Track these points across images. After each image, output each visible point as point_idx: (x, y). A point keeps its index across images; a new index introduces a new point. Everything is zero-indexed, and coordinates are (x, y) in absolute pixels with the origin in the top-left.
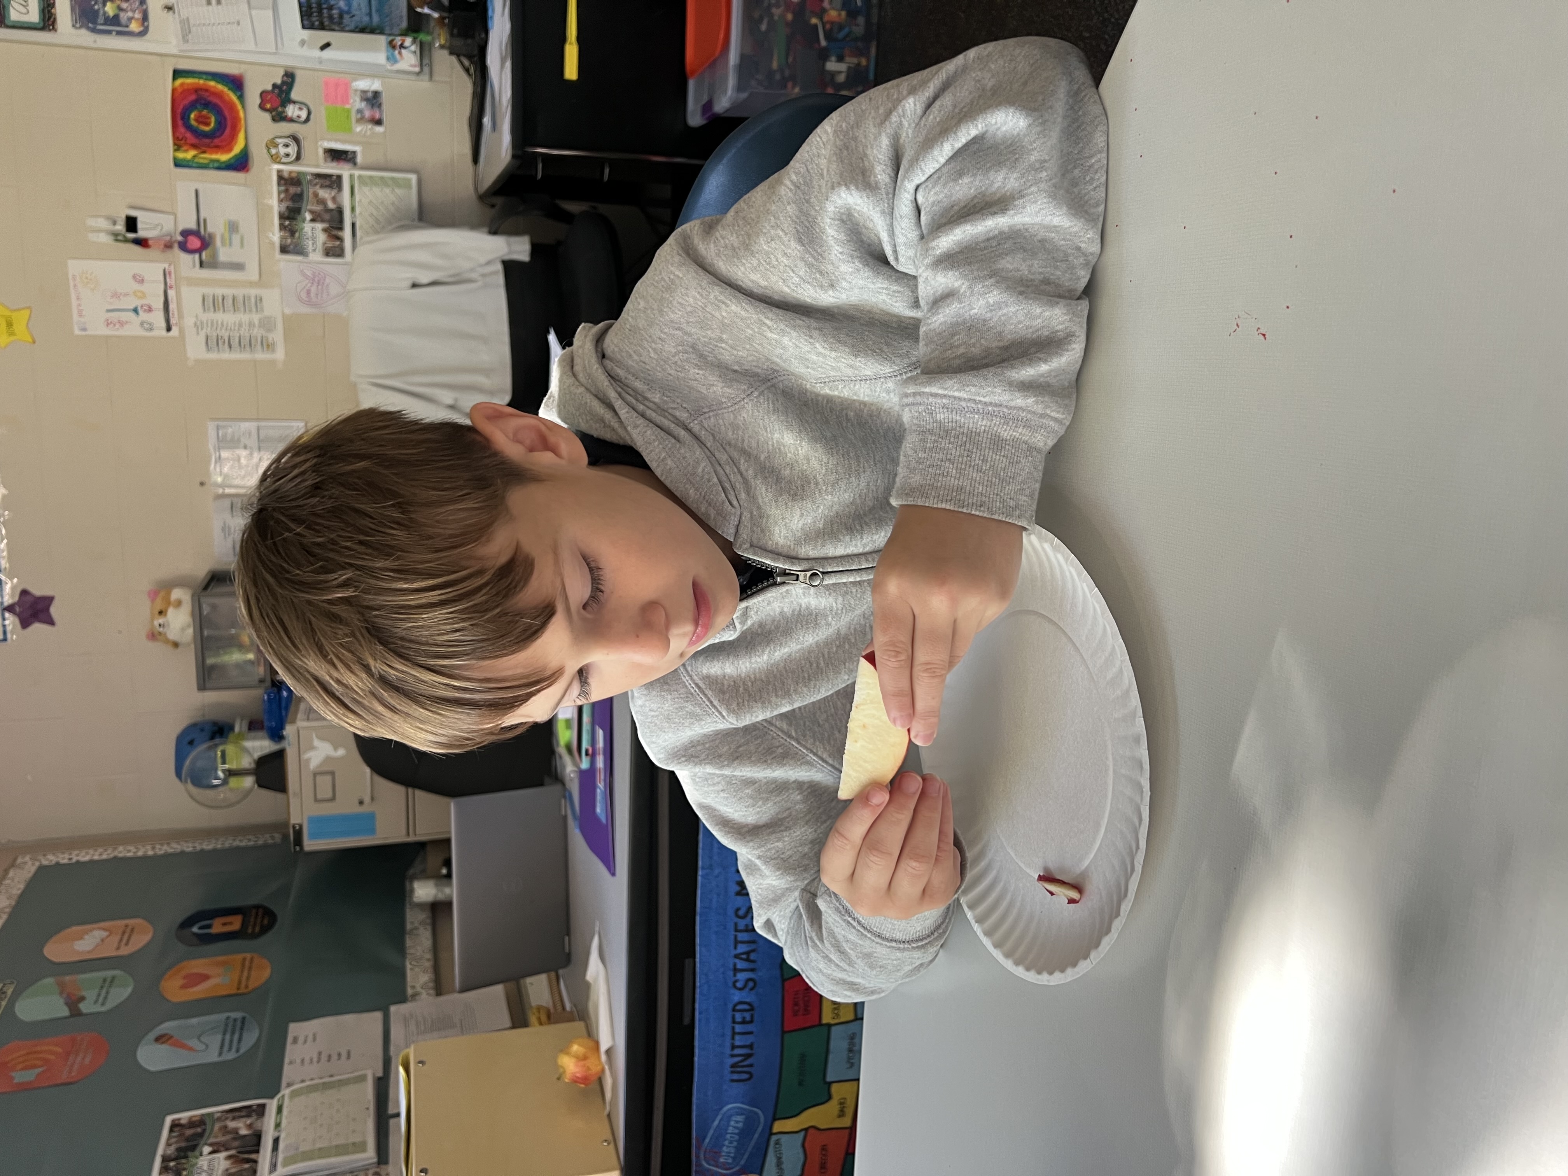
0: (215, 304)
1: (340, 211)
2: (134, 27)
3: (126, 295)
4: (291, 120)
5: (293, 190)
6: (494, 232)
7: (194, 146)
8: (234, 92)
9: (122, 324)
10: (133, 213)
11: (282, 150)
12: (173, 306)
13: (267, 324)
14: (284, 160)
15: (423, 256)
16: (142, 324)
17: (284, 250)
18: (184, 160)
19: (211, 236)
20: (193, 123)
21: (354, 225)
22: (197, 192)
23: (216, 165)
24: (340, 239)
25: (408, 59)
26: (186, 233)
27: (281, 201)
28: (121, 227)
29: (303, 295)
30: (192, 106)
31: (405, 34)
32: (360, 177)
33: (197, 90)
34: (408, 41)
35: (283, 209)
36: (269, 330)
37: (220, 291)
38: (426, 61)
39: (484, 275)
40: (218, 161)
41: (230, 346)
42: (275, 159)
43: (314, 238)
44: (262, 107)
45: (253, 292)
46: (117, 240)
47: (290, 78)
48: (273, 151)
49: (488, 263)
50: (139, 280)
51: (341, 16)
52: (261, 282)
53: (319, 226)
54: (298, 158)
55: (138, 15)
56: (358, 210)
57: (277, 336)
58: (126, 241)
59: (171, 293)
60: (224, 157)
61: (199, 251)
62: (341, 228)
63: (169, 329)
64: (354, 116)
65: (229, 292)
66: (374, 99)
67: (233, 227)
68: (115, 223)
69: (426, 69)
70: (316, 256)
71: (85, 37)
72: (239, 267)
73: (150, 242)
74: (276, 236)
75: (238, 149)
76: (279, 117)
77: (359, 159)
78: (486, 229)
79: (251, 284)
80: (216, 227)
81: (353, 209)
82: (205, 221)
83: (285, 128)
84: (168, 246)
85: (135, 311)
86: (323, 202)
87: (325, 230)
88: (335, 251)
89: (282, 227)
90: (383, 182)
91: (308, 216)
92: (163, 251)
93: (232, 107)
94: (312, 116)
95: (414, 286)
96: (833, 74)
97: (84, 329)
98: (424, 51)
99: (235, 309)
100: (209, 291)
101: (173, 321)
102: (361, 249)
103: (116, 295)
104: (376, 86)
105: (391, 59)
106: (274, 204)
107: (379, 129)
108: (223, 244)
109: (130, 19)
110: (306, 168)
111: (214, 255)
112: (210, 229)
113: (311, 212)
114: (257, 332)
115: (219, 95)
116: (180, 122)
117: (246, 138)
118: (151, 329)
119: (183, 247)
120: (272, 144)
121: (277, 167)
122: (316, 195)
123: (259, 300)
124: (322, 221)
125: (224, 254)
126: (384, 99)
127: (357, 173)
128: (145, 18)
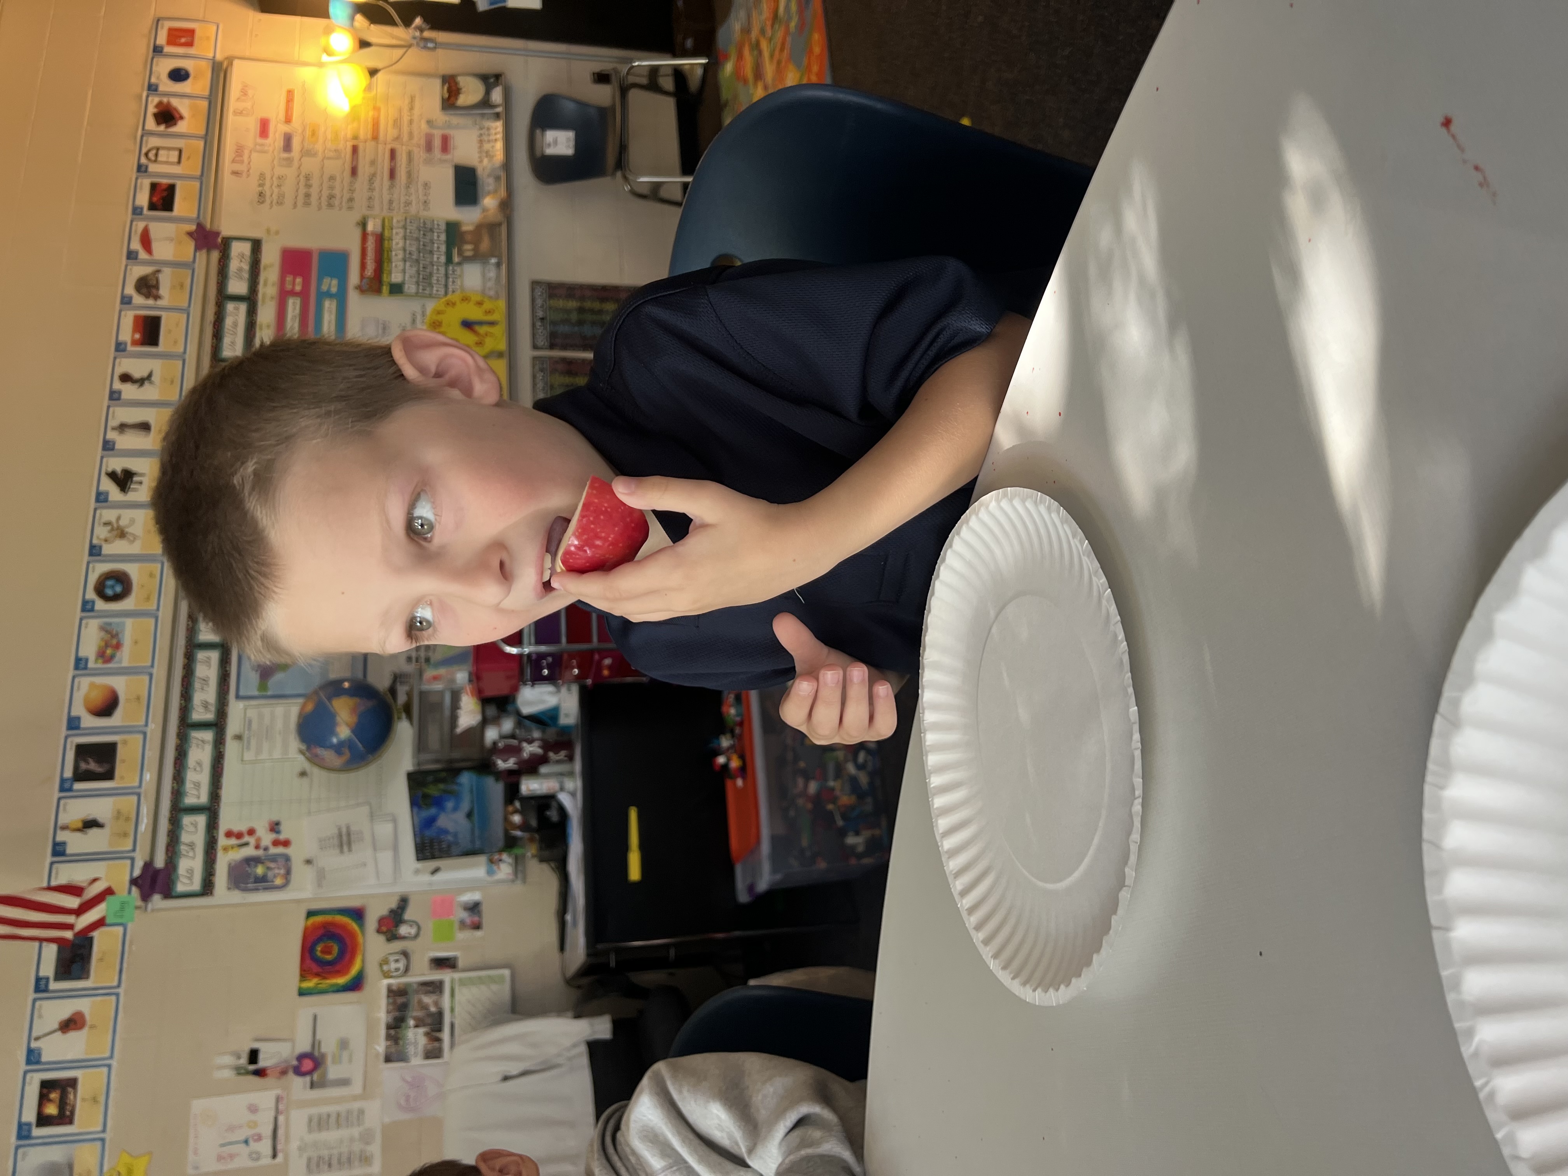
0: (320, 1123)
1: (440, 1014)
2: (278, 881)
3: (240, 1127)
4: (404, 938)
5: (400, 1000)
6: (578, 1016)
7: (317, 975)
8: (356, 923)
9: (232, 1156)
10: (256, 1045)
11: (393, 966)
12: (281, 1132)
13: (367, 1137)
14: (395, 974)
15: (513, 1048)
16: (250, 1155)
17: (388, 1059)
18: (309, 988)
19: (323, 1056)
20: (319, 954)
21: (452, 1026)
22: (315, 1018)
23: (335, 989)
24: (439, 1040)
25: (505, 870)
26: (301, 1057)
27: (388, 1012)
28: (244, 1061)
29: (403, 1102)
30: (319, 940)
31: (501, 851)
32: (460, 980)
33: (325, 925)
34: (505, 856)
35: (390, 1020)
36: (367, 1143)
37: (325, 1109)
38: (520, 868)
39: (570, 1059)
40: (337, 985)
41: (330, 1165)
42: (387, 975)
43: (416, 1044)
44: (379, 931)
45: (356, 1105)
46: (239, 1074)
47: (404, 902)
48: (385, 968)
49: (575, 1046)
50: (253, 1109)
51: (449, 846)
52: (366, 1095)
53: (421, 1030)
54: (407, 970)
55: (282, 871)
56: (457, 1010)
57: (375, 1149)
58: (248, 1073)
59: (281, 1118)
60: (341, 981)
61: (310, 1073)
62: (440, 1030)
63: (274, 1156)
64: (456, 925)
65: (332, 1109)
66: (474, 908)
67: (344, 1044)
68: (239, 1057)
69: (520, 875)
70: (417, 1060)
71: (237, 897)
72: (345, 1082)
73: (268, 1072)
74: (381, 1046)
75: (354, 971)
76: (392, 937)
77: (461, 964)
78: (570, 1014)
79: (355, 1098)
80: (328, 1047)
81: (452, 1010)
82: (320, 1043)
83: (397, 946)
84: (284, 1073)
85: (246, 1142)
86: (424, 1007)
87: (427, 1034)
88: (433, 1053)
89: (388, 1037)
90: (481, 981)
91: (412, 1023)
92: (279, 1078)
93: (352, 936)
94: (422, 933)
95: (506, 1078)
96: (853, 848)
97: (196, 1168)
98: (518, 862)
99: (338, 1125)
100: (314, 1111)
101: (279, 1147)
102: (458, 1050)
103: (231, 1129)
104: (475, 896)
105: (490, 872)
106: (382, 1016)
107: (478, 934)
108: (334, 1062)
109: (275, 876)
110: (412, 979)
111: (324, 1075)
112: (324, 1049)
113: (415, 1018)
114: (357, 1147)
115: (343, 927)
116: (307, 955)
117: (363, 961)
118: (258, 1159)
119: (298, 1071)
120: (385, 961)
121: (386, 982)
122: (420, 1002)
123: (361, 1112)
124: (424, 1025)
125: (333, 1071)
126: (484, 908)
127: (457, 975)
128: (288, 872)
